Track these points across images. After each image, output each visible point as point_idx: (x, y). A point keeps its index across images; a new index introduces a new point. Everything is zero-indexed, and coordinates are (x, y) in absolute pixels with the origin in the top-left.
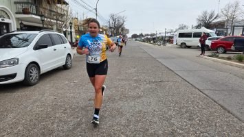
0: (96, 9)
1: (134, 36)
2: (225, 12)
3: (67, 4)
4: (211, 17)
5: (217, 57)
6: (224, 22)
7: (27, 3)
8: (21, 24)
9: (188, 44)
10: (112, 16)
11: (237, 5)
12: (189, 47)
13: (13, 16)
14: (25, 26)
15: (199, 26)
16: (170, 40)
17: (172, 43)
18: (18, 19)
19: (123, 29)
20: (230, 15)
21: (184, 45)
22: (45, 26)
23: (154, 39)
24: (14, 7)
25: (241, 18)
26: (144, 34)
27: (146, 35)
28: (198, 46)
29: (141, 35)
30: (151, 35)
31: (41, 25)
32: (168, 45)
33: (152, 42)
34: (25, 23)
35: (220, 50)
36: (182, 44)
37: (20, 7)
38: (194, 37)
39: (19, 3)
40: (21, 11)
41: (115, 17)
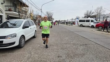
1: (56, 21)
3: (27, 6)
4: (90, 13)
6: (96, 15)
7: (11, 6)
8: (8, 16)
9: (83, 25)
10: (47, 13)
11: (101, 8)
13: (4, 12)
14: (10, 17)
15: (85, 17)
16: (74, 23)
17: (75, 24)
18: (6, 14)
19: (52, 18)
21: (81, 26)
24: (5, 8)
25: (103, 14)
26: (60, 20)
27: (61, 21)
28: (89, 26)
29: (59, 21)
30: (64, 21)
32: (74, 25)
33: (65, 24)
34: (10, 15)
35: (100, 28)
36: (81, 25)
37: (7, 8)
38: (86, 22)
39: (7, 6)
40: (8, 10)
41: (48, 13)
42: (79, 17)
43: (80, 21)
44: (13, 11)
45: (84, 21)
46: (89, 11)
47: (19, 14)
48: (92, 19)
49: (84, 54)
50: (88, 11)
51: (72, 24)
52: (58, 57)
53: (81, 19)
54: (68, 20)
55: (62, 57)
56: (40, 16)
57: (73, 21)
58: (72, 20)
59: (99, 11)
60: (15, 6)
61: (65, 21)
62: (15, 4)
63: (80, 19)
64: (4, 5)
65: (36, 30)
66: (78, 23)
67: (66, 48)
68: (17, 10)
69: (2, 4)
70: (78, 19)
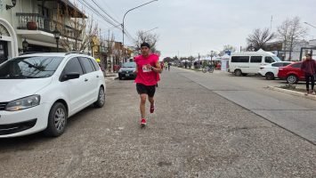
0: (122, 25)
2: (282, 31)
3: (81, 15)
4: (264, 37)
5: (294, 89)
6: (281, 44)
7: (33, 15)
8: (25, 42)
9: (244, 71)
10: (141, 35)
11: (296, 22)
12: (245, 75)
13: (15, 32)
14: (30, 45)
15: (249, 48)
17: (219, 69)
18: (20, 36)
20: (288, 34)
21: (238, 73)
22: (60, 47)
23: (195, 64)
24: (15, 20)
25: (302, 39)
26: (179, 57)
27: (182, 59)
28: (258, 75)
29: (176, 58)
30: (189, 59)
31: (55, 46)
32: (216, 72)
33: (193, 67)
35: (292, 79)
36: (236, 70)
37: (24, 20)
38: (252, 61)
39: (23, 15)
40: (25, 25)
41: (144, 36)
42: (231, 48)
43: (235, 59)
44: (39, 29)
45: (244, 60)
46: (262, 31)
47: (57, 38)
48: (270, 54)
49: (236, 157)
50: (257, 31)
51: (210, 66)
52: (160, 164)
53: (237, 53)
54: (199, 57)
55: (170, 164)
56: (119, 45)
57: (214, 58)
58: (212, 56)
59: (289, 30)
60: (46, 13)
61: (191, 59)
62: (47, 10)
63: (233, 54)
64: (15, 10)
65: (102, 86)
66: (228, 66)
67: (185, 138)
68: (53, 26)
69: (8, 7)
70: (229, 53)
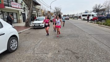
0: (50, 6)
2: (105, 5)
3: (40, 5)
6: (105, 9)
15: (94, 11)
21: (84, 19)
42: (88, 11)
50: (96, 5)
56: (49, 12)
